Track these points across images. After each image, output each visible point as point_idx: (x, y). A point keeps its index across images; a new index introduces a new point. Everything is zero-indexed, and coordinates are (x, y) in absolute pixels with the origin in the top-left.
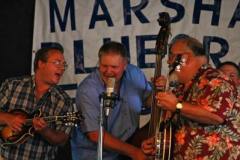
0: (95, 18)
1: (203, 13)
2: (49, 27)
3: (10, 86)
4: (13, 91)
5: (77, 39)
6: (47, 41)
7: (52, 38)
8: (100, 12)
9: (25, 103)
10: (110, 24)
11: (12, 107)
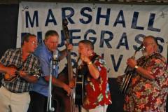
0: (48, 21)
1: (101, 19)
2: (25, 25)
3: (10, 53)
4: (11, 56)
5: (39, 31)
6: (24, 32)
7: (27, 31)
8: (51, 18)
9: (17, 61)
10: (55, 24)
11: (10, 63)
